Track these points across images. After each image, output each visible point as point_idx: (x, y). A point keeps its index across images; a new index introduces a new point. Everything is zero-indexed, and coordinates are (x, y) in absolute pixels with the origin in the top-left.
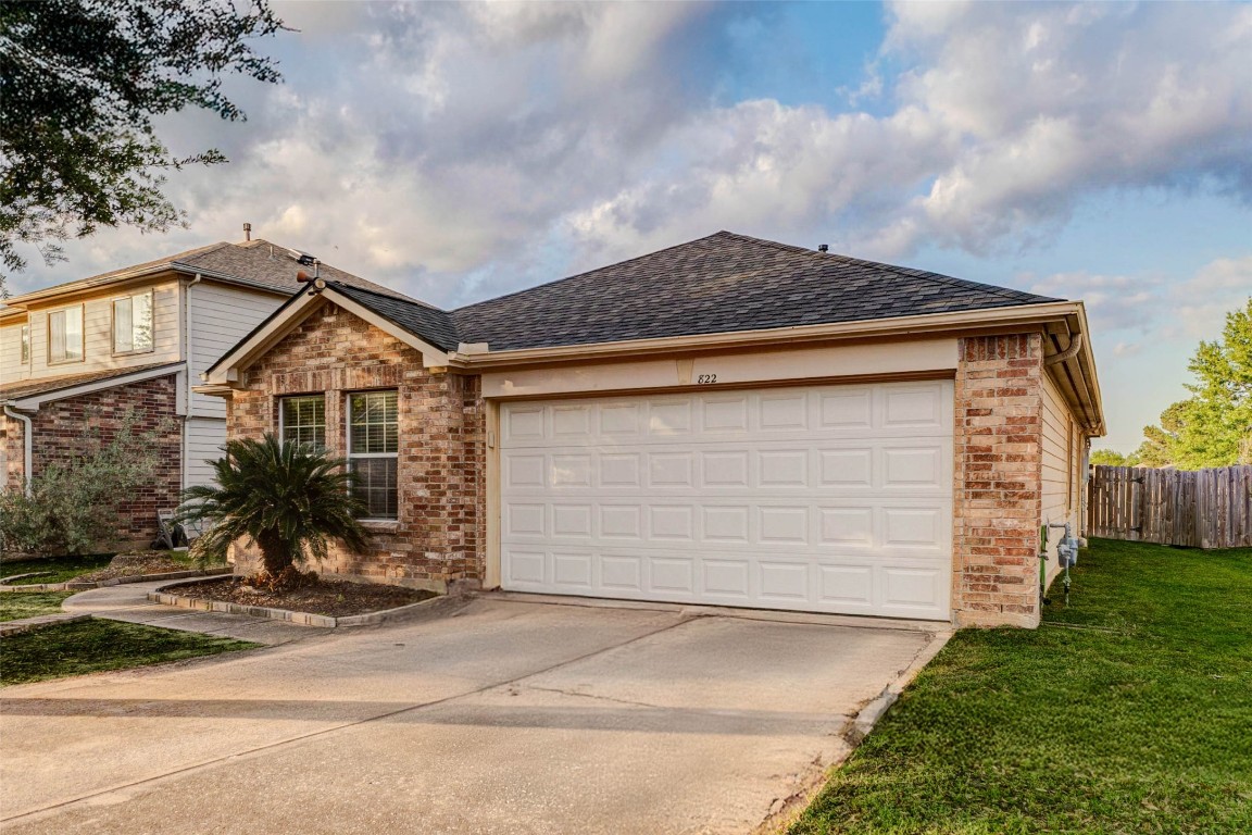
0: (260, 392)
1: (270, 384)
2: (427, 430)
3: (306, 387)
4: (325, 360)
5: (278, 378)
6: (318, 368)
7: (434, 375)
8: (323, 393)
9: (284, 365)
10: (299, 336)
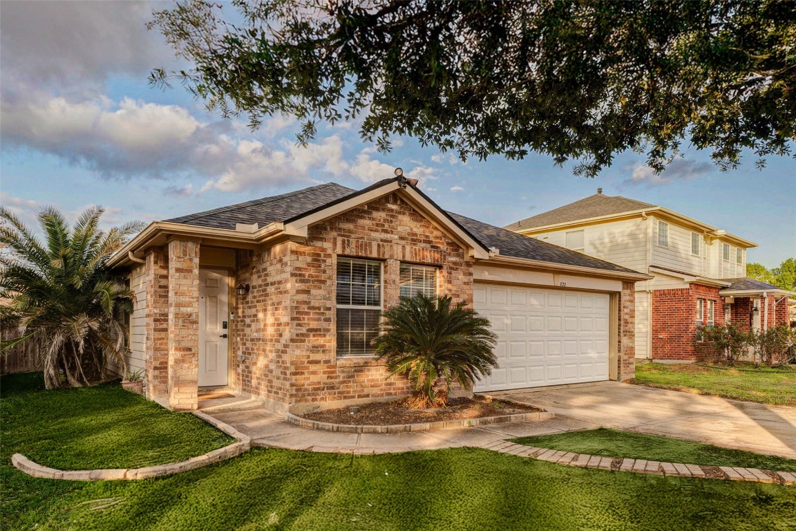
0: (324, 250)
1: (335, 244)
2: (462, 295)
3: (371, 252)
4: (388, 236)
5: (343, 242)
6: (382, 240)
7: (466, 262)
8: (384, 260)
9: (350, 231)
10: (365, 212)
